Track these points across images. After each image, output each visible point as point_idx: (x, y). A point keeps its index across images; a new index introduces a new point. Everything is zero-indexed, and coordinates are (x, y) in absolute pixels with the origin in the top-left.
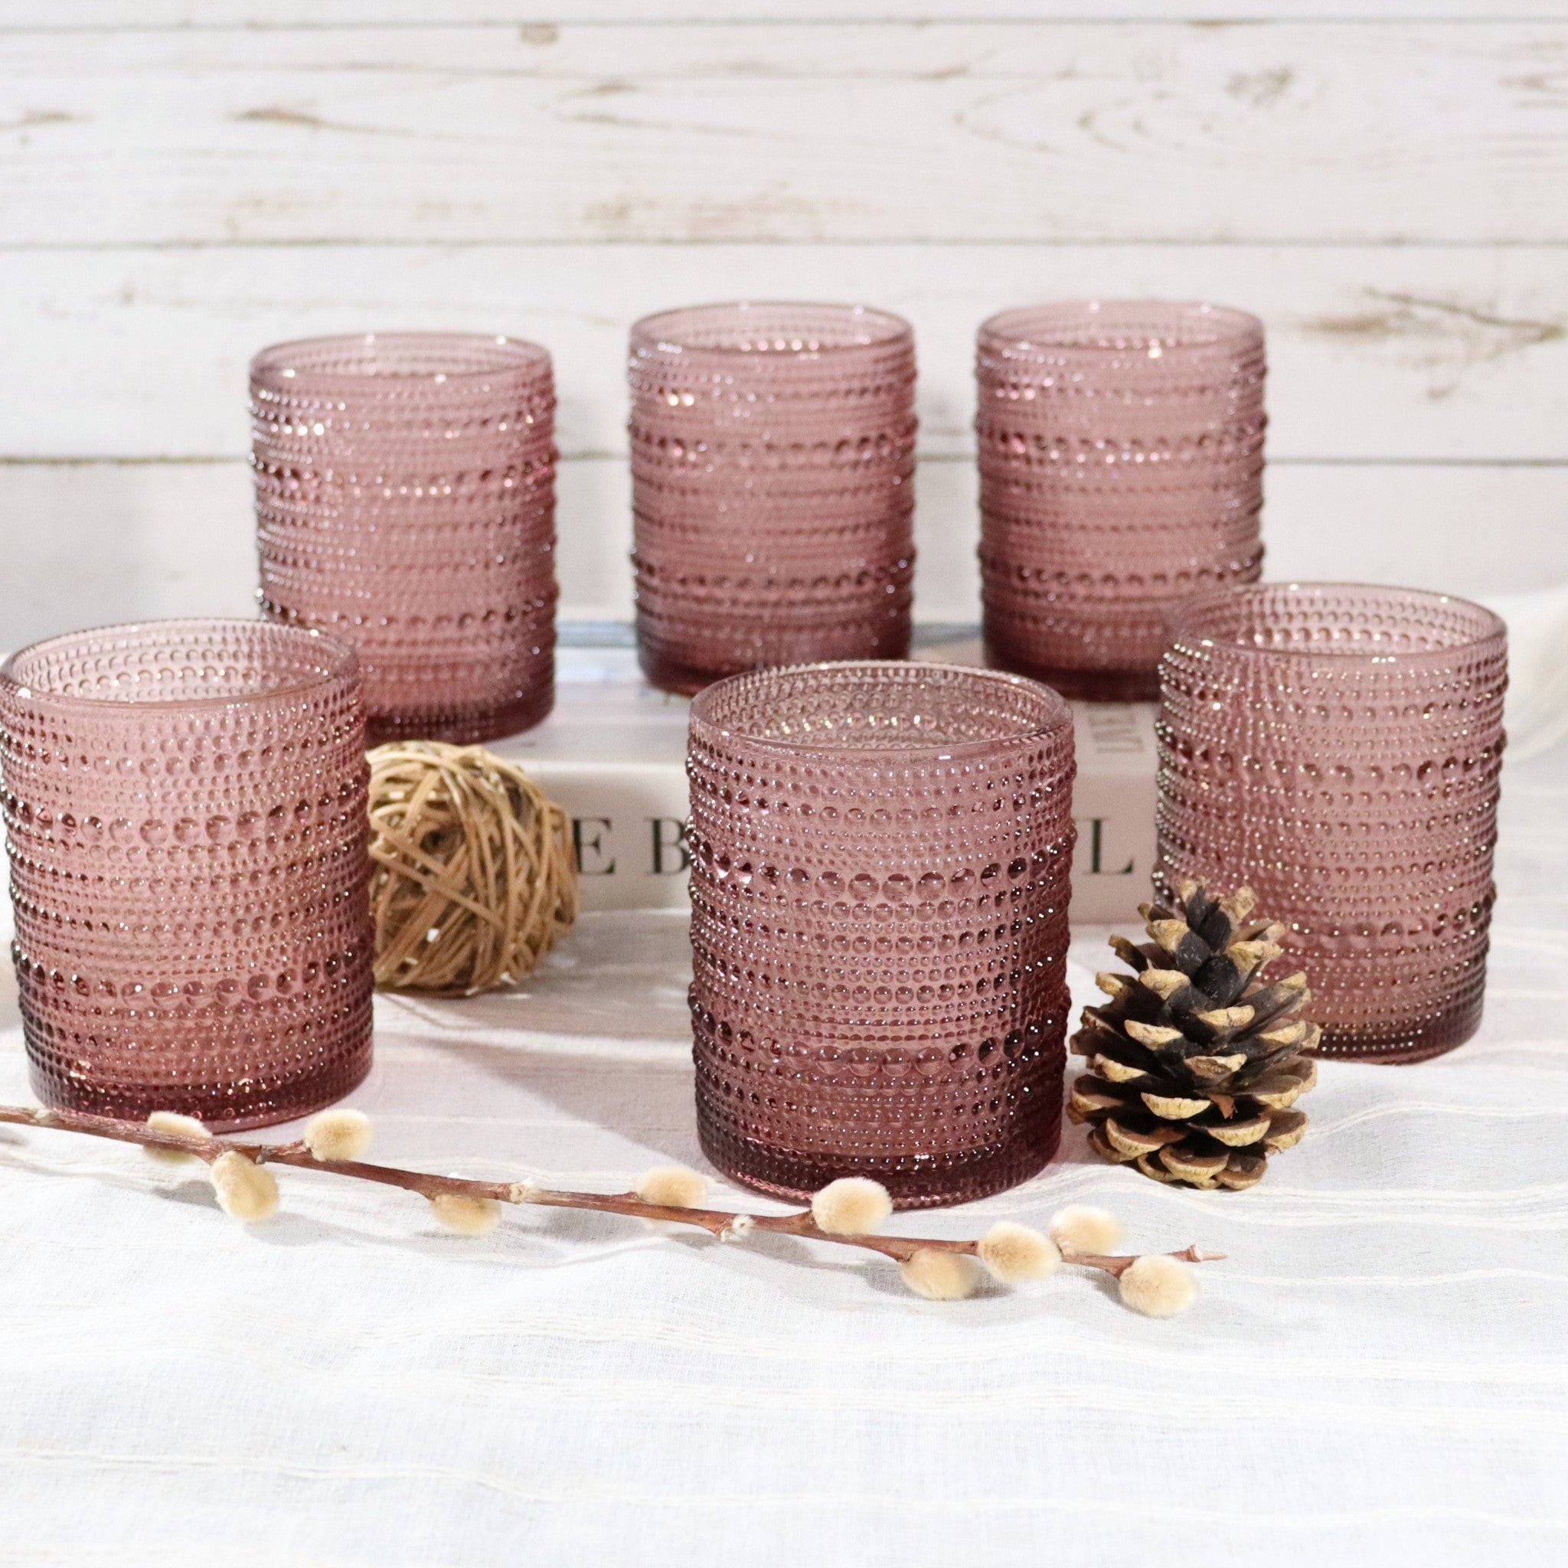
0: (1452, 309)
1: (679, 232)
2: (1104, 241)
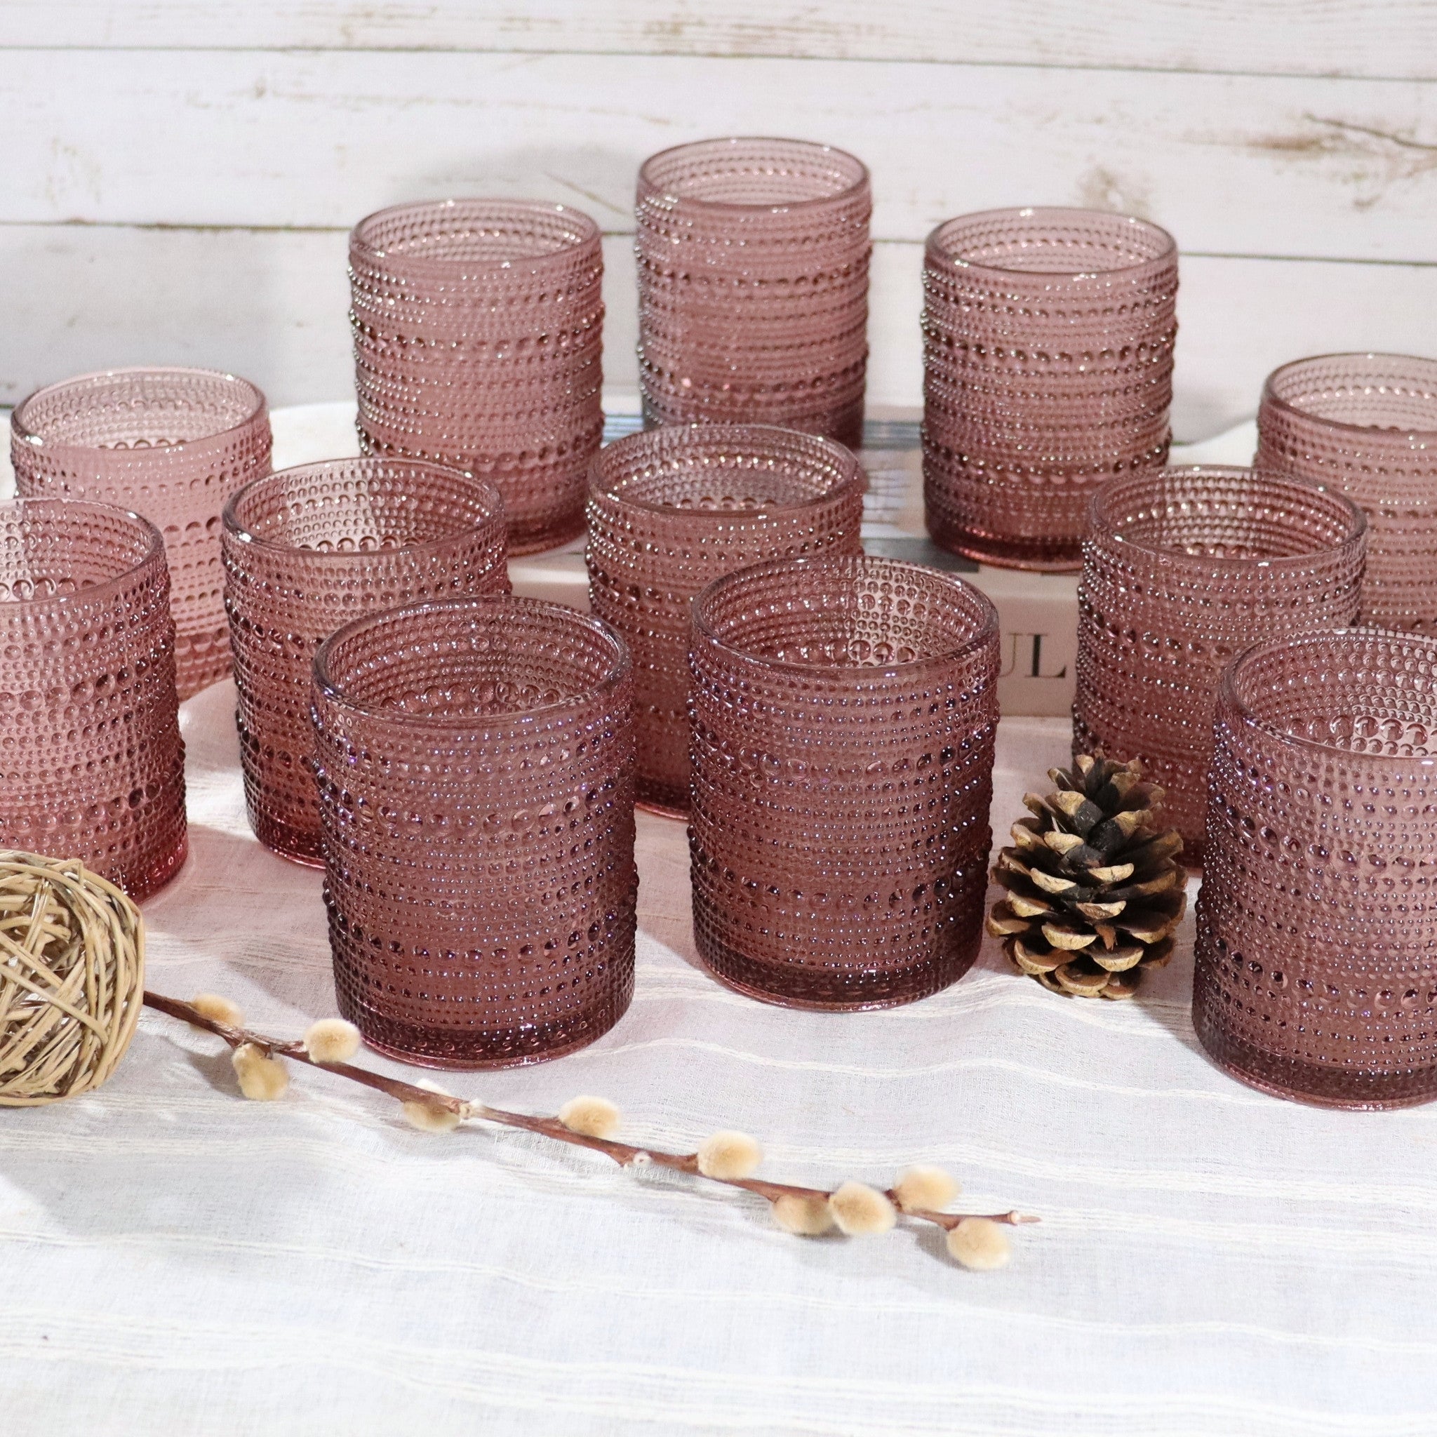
0: (1378, 134)
1: (724, 48)
2: (1084, 67)
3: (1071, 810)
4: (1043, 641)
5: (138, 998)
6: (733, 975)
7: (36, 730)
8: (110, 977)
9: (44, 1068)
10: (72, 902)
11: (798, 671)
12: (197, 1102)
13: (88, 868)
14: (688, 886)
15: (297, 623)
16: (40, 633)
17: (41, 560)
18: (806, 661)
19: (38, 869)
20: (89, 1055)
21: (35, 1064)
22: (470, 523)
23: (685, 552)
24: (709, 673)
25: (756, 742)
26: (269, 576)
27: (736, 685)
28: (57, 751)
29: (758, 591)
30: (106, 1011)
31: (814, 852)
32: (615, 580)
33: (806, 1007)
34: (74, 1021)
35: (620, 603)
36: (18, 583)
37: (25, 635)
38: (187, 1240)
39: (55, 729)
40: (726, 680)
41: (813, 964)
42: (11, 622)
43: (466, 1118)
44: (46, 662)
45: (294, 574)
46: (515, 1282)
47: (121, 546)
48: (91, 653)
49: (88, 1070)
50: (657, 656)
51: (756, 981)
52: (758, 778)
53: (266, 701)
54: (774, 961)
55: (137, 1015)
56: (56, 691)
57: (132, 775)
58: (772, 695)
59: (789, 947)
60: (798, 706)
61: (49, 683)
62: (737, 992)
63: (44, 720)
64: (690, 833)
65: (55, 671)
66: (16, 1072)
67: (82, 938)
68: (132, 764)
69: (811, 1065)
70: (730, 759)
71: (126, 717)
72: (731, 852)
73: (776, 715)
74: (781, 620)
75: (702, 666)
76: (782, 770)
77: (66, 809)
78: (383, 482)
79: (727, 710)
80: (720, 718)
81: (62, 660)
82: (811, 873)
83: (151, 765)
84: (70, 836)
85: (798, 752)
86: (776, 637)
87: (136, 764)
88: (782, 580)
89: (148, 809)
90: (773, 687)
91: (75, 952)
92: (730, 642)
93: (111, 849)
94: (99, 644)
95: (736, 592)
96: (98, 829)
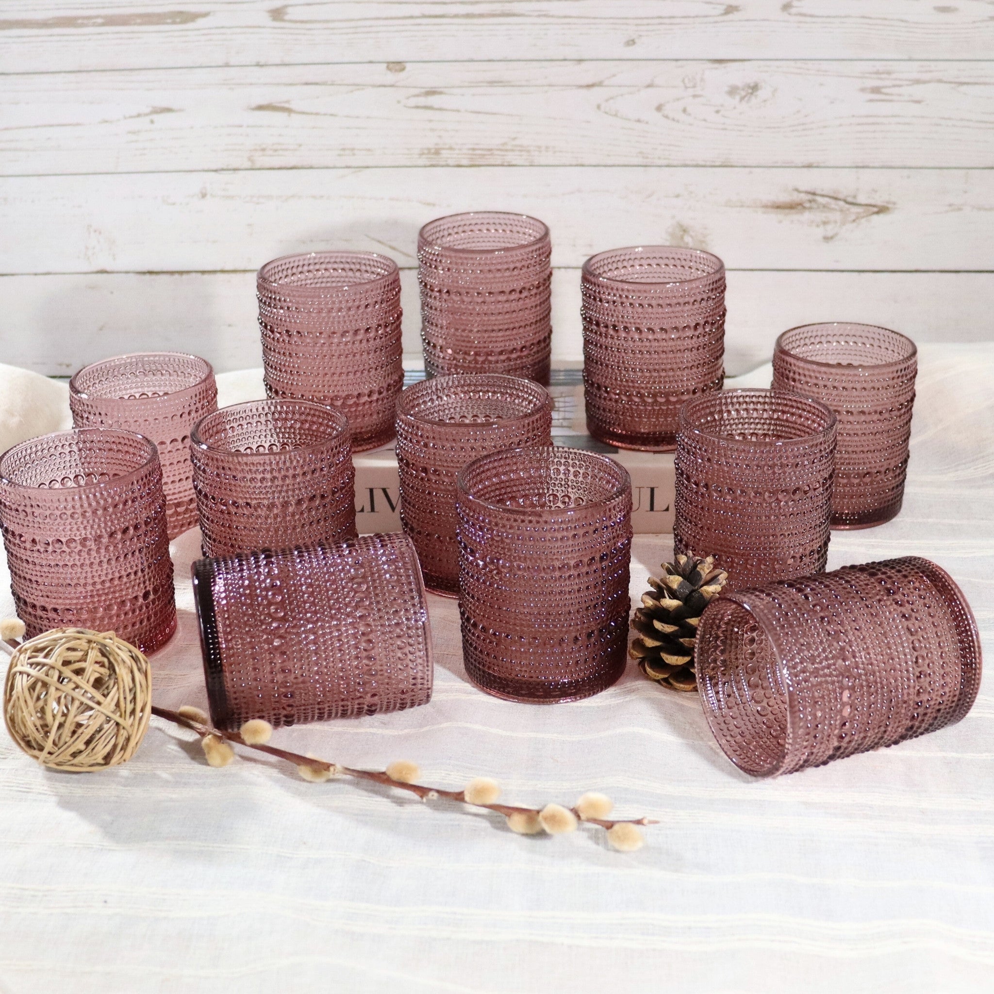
0: (836, 199)
1: (465, 162)
3: (675, 586)
4: (656, 491)
5: (148, 709)
7: (89, 559)
8: (132, 696)
9: (96, 748)
10: (110, 654)
11: (518, 512)
12: (187, 766)
13: (119, 636)
14: (459, 635)
15: (235, 494)
16: (90, 505)
17: (89, 463)
18: (522, 506)
19: (90, 637)
20: (121, 741)
21: (91, 746)
22: (330, 435)
23: (452, 447)
24: (468, 515)
25: (496, 553)
26: (218, 468)
27: (483, 521)
28: (102, 570)
29: (495, 468)
30: (130, 716)
31: (530, 614)
32: (413, 464)
34: (112, 722)
35: (416, 477)
36: (76, 476)
37: (82, 506)
38: (183, 844)
39: (100, 558)
40: (478, 519)
41: (532, 677)
42: (73, 499)
43: (334, 774)
44: (94, 521)
45: (232, 466)
46: (369, 863)
47: (134, 454)
48: (119, 515)
49: (121, 749)
50: (438, 506)
51: (500, 688)
52: (498, 573)
53: (218, 539)
54: (510, 676)
55: (148, 718)
56: (100, 537)
57: (144, 582)
58: (504, 526)
59: (518, 668)
60: (519, 532)
61: (96, 533)
62: (489, 694)
63: (94, 553)
64: (460, 606)
65: (99, 526)
66: (81, 752)
67: (116, 675)
68: (144, 576)
69: (532, 735)
70: (481, 563)
71: (140, 550)
72: (484, 616)
73: (507, 537)
74: (507, 484)
75: (464, 511)
76: (511, 568)
77: (108, 603)
78: (280, 413)
79: (479, 535)
80: (475, 540)
81: (102, 519)
82: (529, 626)
83: (154, 577)
84: (111, 618)
85: (520, 558)
86: (505, 493)
87: (146, 577)
88: (508, 461)
89: (153, 601)
90: (505, 522)
91: (112, 682)
92: (479, 497)
93: (133, 625)
94: (123, 509)
95: (482, 469)
96: (126, 614)
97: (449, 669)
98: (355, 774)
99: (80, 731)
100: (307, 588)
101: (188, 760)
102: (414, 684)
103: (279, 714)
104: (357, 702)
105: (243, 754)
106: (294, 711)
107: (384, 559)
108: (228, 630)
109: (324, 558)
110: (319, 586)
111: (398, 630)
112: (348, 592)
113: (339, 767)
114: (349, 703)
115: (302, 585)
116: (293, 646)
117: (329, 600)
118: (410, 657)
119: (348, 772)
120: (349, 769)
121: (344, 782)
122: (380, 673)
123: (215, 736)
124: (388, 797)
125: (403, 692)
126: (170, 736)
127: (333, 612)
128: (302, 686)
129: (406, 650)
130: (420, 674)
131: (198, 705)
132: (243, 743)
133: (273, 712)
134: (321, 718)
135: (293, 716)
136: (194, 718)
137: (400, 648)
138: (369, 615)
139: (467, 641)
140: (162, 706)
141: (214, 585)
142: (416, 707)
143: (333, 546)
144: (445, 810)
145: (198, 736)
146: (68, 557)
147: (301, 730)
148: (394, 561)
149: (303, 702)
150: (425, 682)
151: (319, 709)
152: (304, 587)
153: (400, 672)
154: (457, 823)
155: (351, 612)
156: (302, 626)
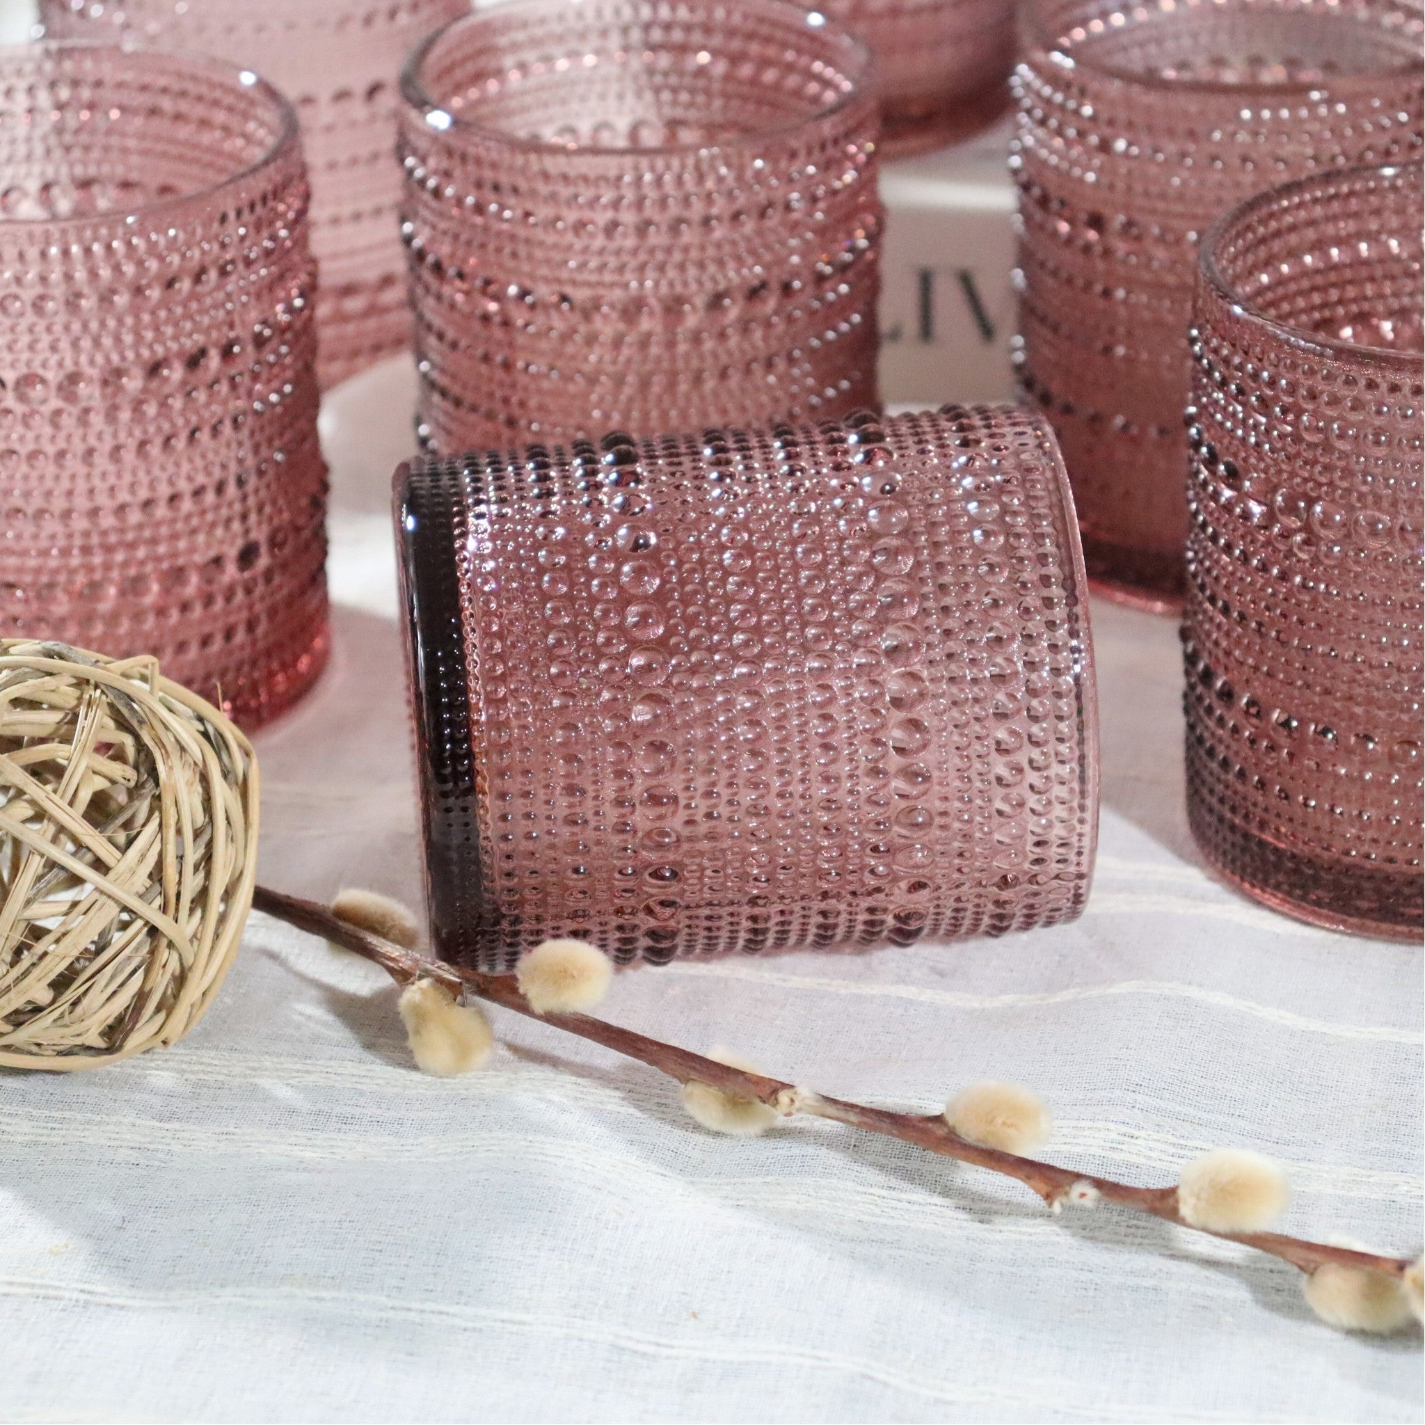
5: (245, 894)
6: (1254, 876)
7: (84, 438)
8: (202, 851)
9: (85, 1002)
10: (141, 722)
11: (1381, 361)
12: (350, 1068)
13: (165, 672)
14: (1177, 722)
15: (526, 267)
16: (93, 274)
17: (87, 148)
18: (1392, 345)
19: (84, 669)
20: (161, 983)
21: (70, 995)
22: (815, 100)
23: (1183, 155)
24: (1226, 361)
25: (1306, 480)
26: (479, 185)
27: (1272, 383)
28: (119, 476)
29: (1312, 223)
30: (192, 911)
31: (1399, 669)
32: (1063, 203)
33: (1376, 935)
34: (139, 923)
35: (1069, 241)
36: (46, 187)
37: (68, 277)
38: (334, 1299)
39: (115, 435)
40: (1255, 376)
41: (1391, 860)
42: (44, 255)
43: (789, 1114)
44: (103, 324)
45: (523, 185)
46: (886, 1384)
47: (227, 130)
48: (179, 310)
49: (158, 1010)
50: (1130, 334)
51: (1293, 886)
52: (1306, 542)
53: (469, 397)
54: (1326, 854)
55: (243, 918)
56: (119, 373)
57: (244, 517)
58: (1334, 401)
59: (1351, 833)
60: (1378, 421)
61: (108, 360)
62: (1259, 904)
63: (97, 420)
64: (1185, 635)
65: (118, 339)
66: (38, 1010)
67: (157, 784)
68: (244, 498)
69: (1385, 1034)
70: (1256, 509)
71: (235, 421)
72: (1256, 668)
73: (1342, 436)
74: (1348, 274)
75: (1216, 351)
76: (1348, 532)
77: (132, 572)
78: (668, 27)
79: (1256, 426)
80: (1244, 440)
81: (129, 321)
82: (1393, 705)
83: (274, 502)
84: (138, 617)
85: (1378, 499)
86: (1340, 302)
87: (252, 501)
88: (1354, 204)
89: (268, 575)
90: (1338, 388)
91: (143, 806)
92: (1263, 309)
93: (205, 641)
94: (193, 296)
95: (1273, 224)
96: (185, 607)
97: (1141, 823)
98: (853, 1117)
99: (39, 948)
100: (737, 557)
101: (356, 1051)
102: (1038, 861)
103: (635, 927)
104: (866, 903)
105: (519, 1042)
106: (679, 921)
107: (968, 482)
108: (500, 669)
109: (791, 473)
110: (772, 553)
111: (1001, 697)
112: (859, 577)
113: (805, 1092)
114: (842, 907)
115: (722, 548)
116: (688, 725)
117: (800, 598)
118: (1032, 777)
119: (831, 1110)
120: (835, 1102)
121: (818, 1138)
122: (938, 820)
123: (440, 981)
124: (946, 1192)
125: (1004, 883)
126: (302, 977)
127: (811, 632)
128: (705, 845)
129: (1021, 758)
130: (1059, 831)
131: (389, 889)
132: (523, 1007)
133: (615, 921)
134: (754, 945)
135: (673, 934)
136: (378, 926)
137: (1001, 749)
138: (917, 646)
139: (1200, 740)
140: (281, 887)
141: (464, 535)
142: (1037, 931)
143: (818, 437)
144: (1118, 1241)
145: (387, 981)
146: (20, 429)
147: (692, 978)
148: (1001, 489)
149: (707, 895)
150: (1073, 857)
151: (754, 919)
152: (727, 555)
153: (997, 819)
154: (1149, 1282)
155: (865, 635)
156: (716, 668)
